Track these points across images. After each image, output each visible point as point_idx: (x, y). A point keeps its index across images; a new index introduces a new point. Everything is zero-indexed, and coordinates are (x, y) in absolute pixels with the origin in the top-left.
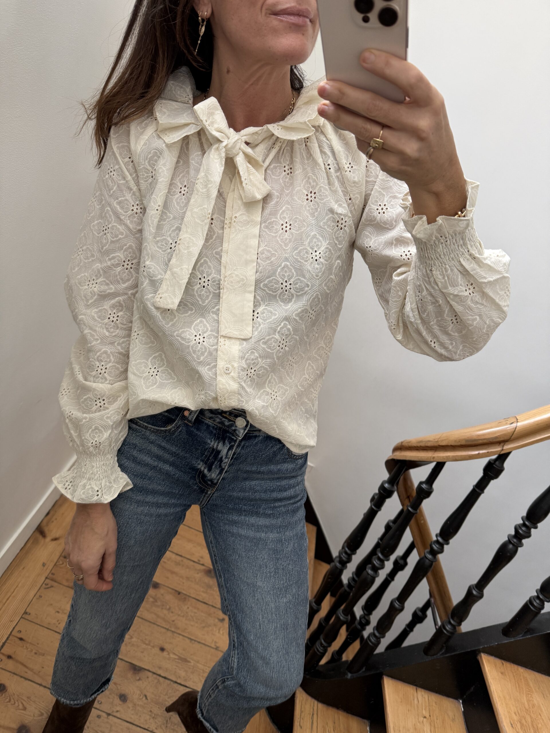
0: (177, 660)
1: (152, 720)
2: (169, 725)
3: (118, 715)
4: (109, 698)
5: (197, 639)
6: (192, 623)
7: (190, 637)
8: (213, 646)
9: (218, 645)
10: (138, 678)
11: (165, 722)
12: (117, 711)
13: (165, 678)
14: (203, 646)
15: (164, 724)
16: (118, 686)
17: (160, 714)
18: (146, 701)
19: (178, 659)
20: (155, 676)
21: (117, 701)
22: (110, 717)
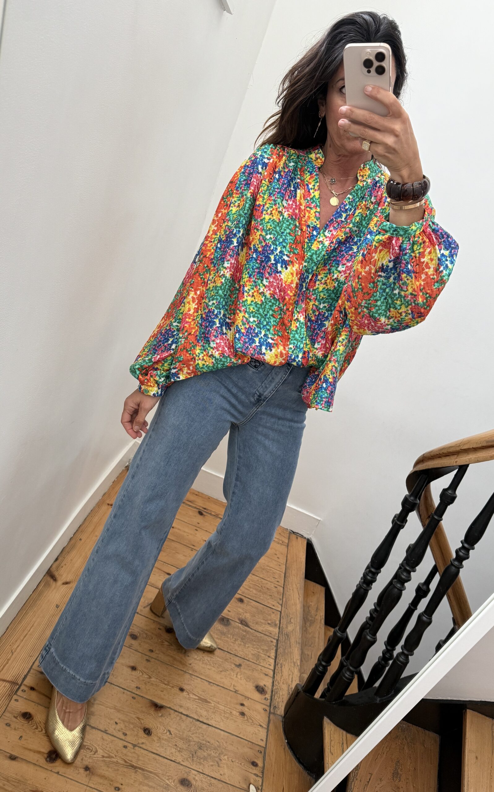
0: (197, 701)
1: (177, 753)
2: (194, 759)
3: (144, 746)
4: (133, 730)
5: (215, 682)
6: (209, 667)
7: (207, 680)
8: (232, 689)
9: (237, 688)
10: (160, 715)
11: (191, 755)
12: (143, 743)
13: (187, 716)
14: (222, 688)
15: (190, 757)
16: (141, 720)
17: (185, 748)
18: (170, 735)
19: (199, 700)
20: (177, 713)
21: (141, 733)
22: (136, 748)
